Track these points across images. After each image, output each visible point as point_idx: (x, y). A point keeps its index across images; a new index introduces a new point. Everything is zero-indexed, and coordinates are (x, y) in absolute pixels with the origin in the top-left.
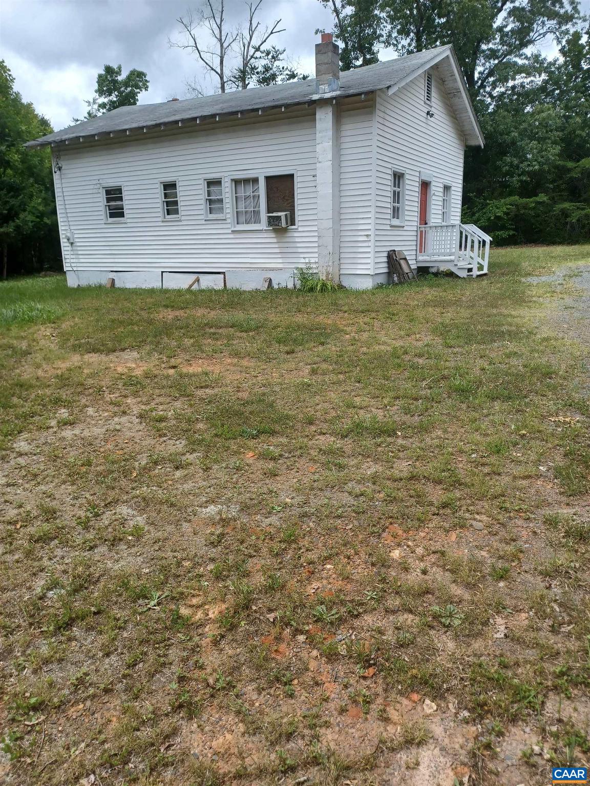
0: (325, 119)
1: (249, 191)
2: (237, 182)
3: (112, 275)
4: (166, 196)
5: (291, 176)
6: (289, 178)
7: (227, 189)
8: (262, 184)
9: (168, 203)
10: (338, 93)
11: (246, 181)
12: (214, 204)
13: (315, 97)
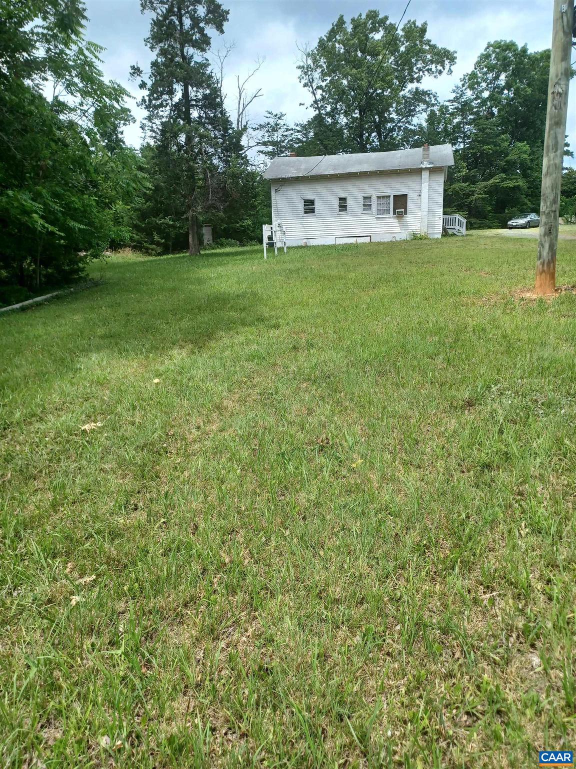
0: (425, 175)
1: (384, 201)
2: (379, 197)
3: (305, 241)
4: (340, 203)
5: (406, 196)
6: (405, 196)
7: (374, 201)
8: (392, 198)
9: (340, 207)
10: (432, 166)
11: (384, 197)
12: (367, 206)
13: (424, 167)
